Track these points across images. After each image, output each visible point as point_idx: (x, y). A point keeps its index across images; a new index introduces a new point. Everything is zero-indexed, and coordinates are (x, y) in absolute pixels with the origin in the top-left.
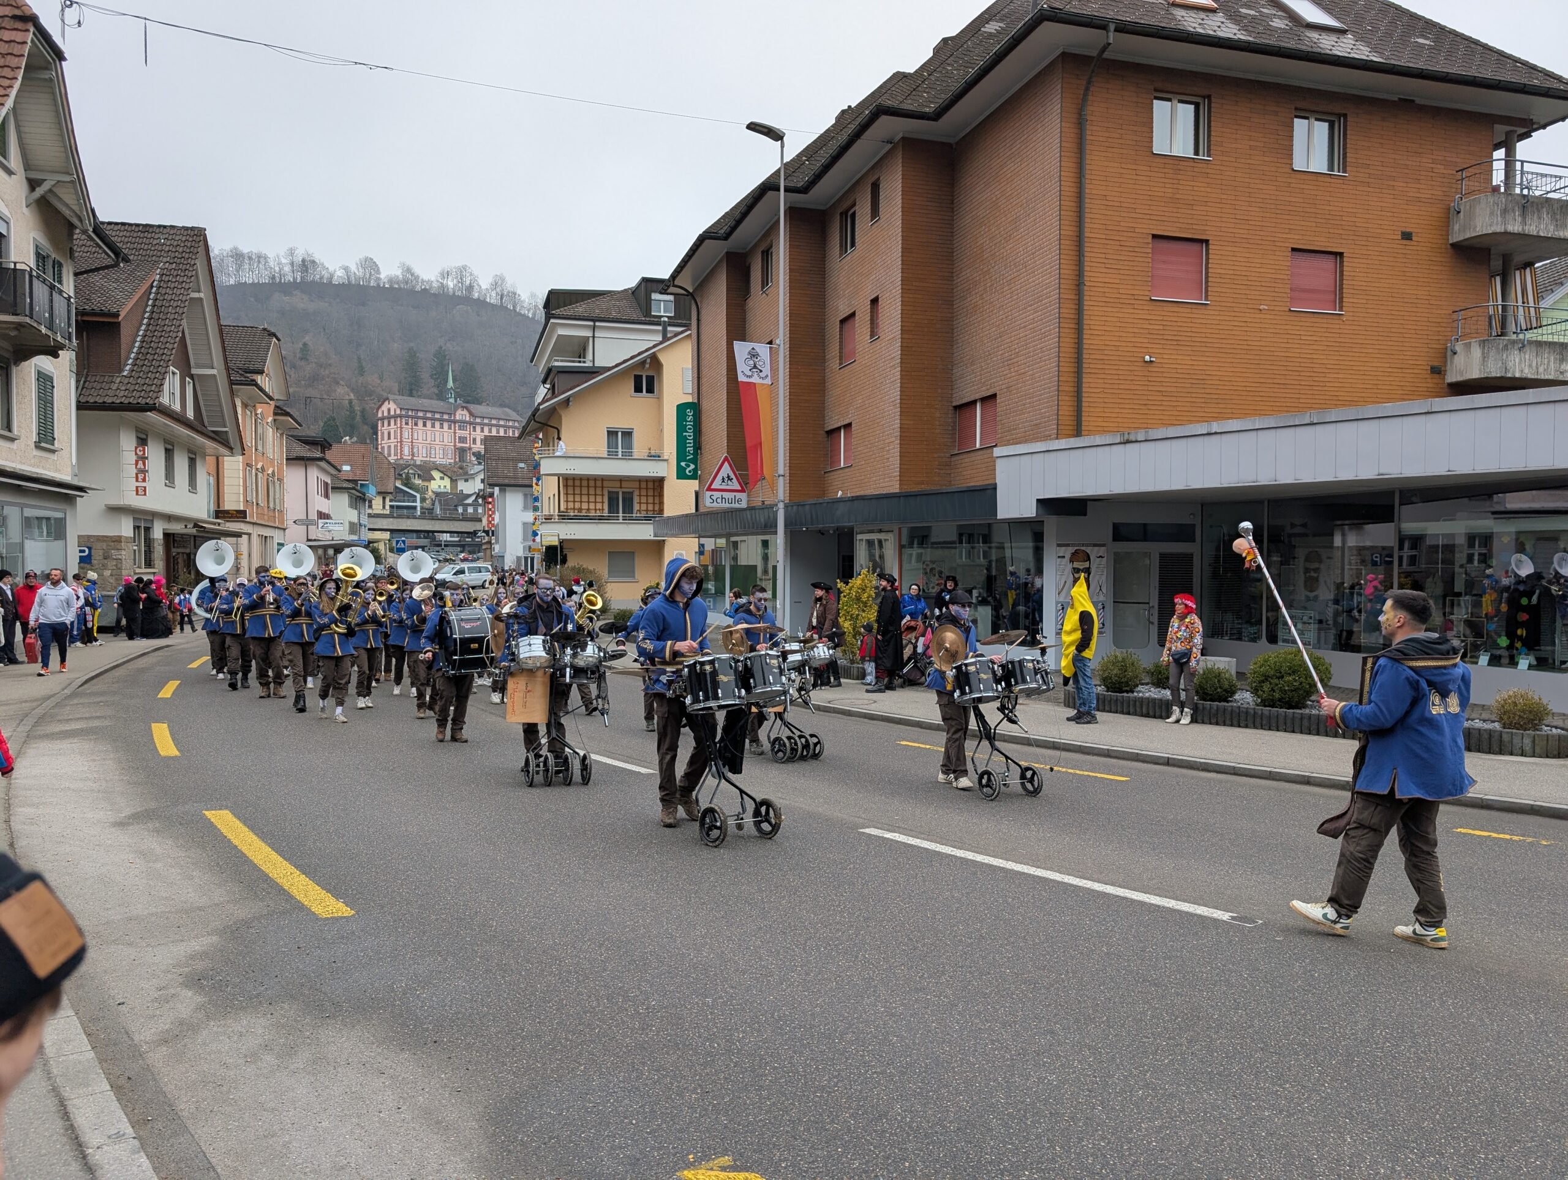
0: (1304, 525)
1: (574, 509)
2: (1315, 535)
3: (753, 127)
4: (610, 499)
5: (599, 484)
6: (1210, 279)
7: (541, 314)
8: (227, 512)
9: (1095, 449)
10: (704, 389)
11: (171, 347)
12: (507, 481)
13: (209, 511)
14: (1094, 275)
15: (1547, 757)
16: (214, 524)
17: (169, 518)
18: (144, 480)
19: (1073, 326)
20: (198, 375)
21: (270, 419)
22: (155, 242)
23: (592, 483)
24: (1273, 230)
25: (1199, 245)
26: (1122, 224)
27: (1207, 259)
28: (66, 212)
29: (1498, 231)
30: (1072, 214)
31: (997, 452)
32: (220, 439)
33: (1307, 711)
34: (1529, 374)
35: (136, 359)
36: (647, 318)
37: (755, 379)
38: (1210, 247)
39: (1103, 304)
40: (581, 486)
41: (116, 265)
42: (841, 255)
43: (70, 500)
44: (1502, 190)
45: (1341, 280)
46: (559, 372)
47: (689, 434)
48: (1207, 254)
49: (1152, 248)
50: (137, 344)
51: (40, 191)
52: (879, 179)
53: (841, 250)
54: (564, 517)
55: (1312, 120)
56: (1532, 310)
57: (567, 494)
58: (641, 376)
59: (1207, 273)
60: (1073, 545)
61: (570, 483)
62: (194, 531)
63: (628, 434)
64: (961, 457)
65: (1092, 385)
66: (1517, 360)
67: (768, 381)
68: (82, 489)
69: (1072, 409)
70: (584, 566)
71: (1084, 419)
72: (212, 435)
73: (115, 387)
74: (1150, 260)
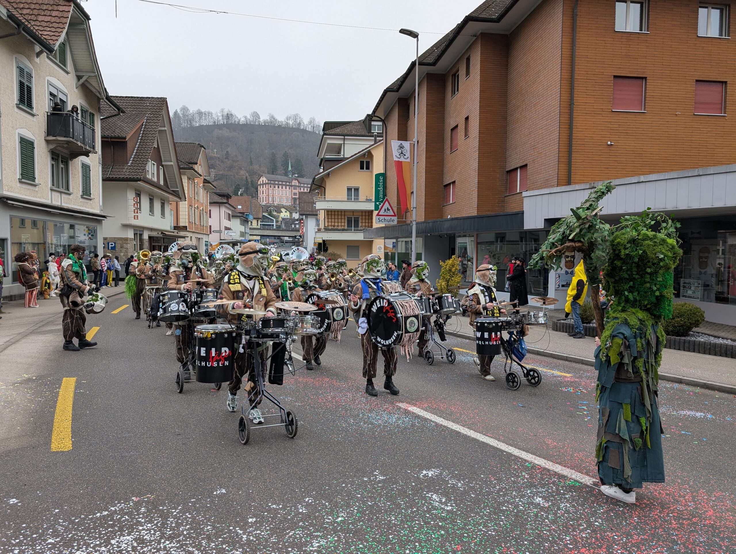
0: (699, 233)
1: (332, 225)
2: (705, 238)
3: (403, 31)
4: (348, 221)
5: (343, 213)
6: (647, 99)
7: (322, 133)
8: (179, 227)
9: (575, 192)
10: (388, 166)
12: (308, 213)
13: (171, 226)
14: (579, 98)
16: (173, 232)
17: (151, 229)
18: (137, 213)
19: (567, 127)
20: (166, 165)
21: (201, 185)
22: (145, 105)
23: (340, 213)
24: (685, 70)
25: (641, 80)
26: (596, 70)
27: (646, 88)
28: (94, 90)
30: (567, 66)
31: (524, 194)
32: (176, 194)
33: (689, 338)
35: (134, 158)
36: (369, 133)
37: (402, 159)
38: (648, 81)
39: (585, 114)
40: (335, 215)
41: (119, 114)
42: (452, 96)
43: (99, 222)
45: (726, 97)
46: (326, 161)
47: (381, 189)
48: (646, 85)
49: (614, 83)
50: (135, 151)
51: (82, 81)
52: (469, 56)
53: (452, 93)
54: (327, 229)
55: (710, 8)
57: (328, 218)
58: (364, 161)
59: (645, 96)
61: (330, 213)
62: (161, 235)
63: (357, 190)
64: (510, 197)
65: (577, 158)
67: (409, 160)
68: (104, 217)
69: (566, 171)
70: (336, 252)
71: (572, 176)
72: (172, 192)
73: (125, 170)
74: (612, 90)
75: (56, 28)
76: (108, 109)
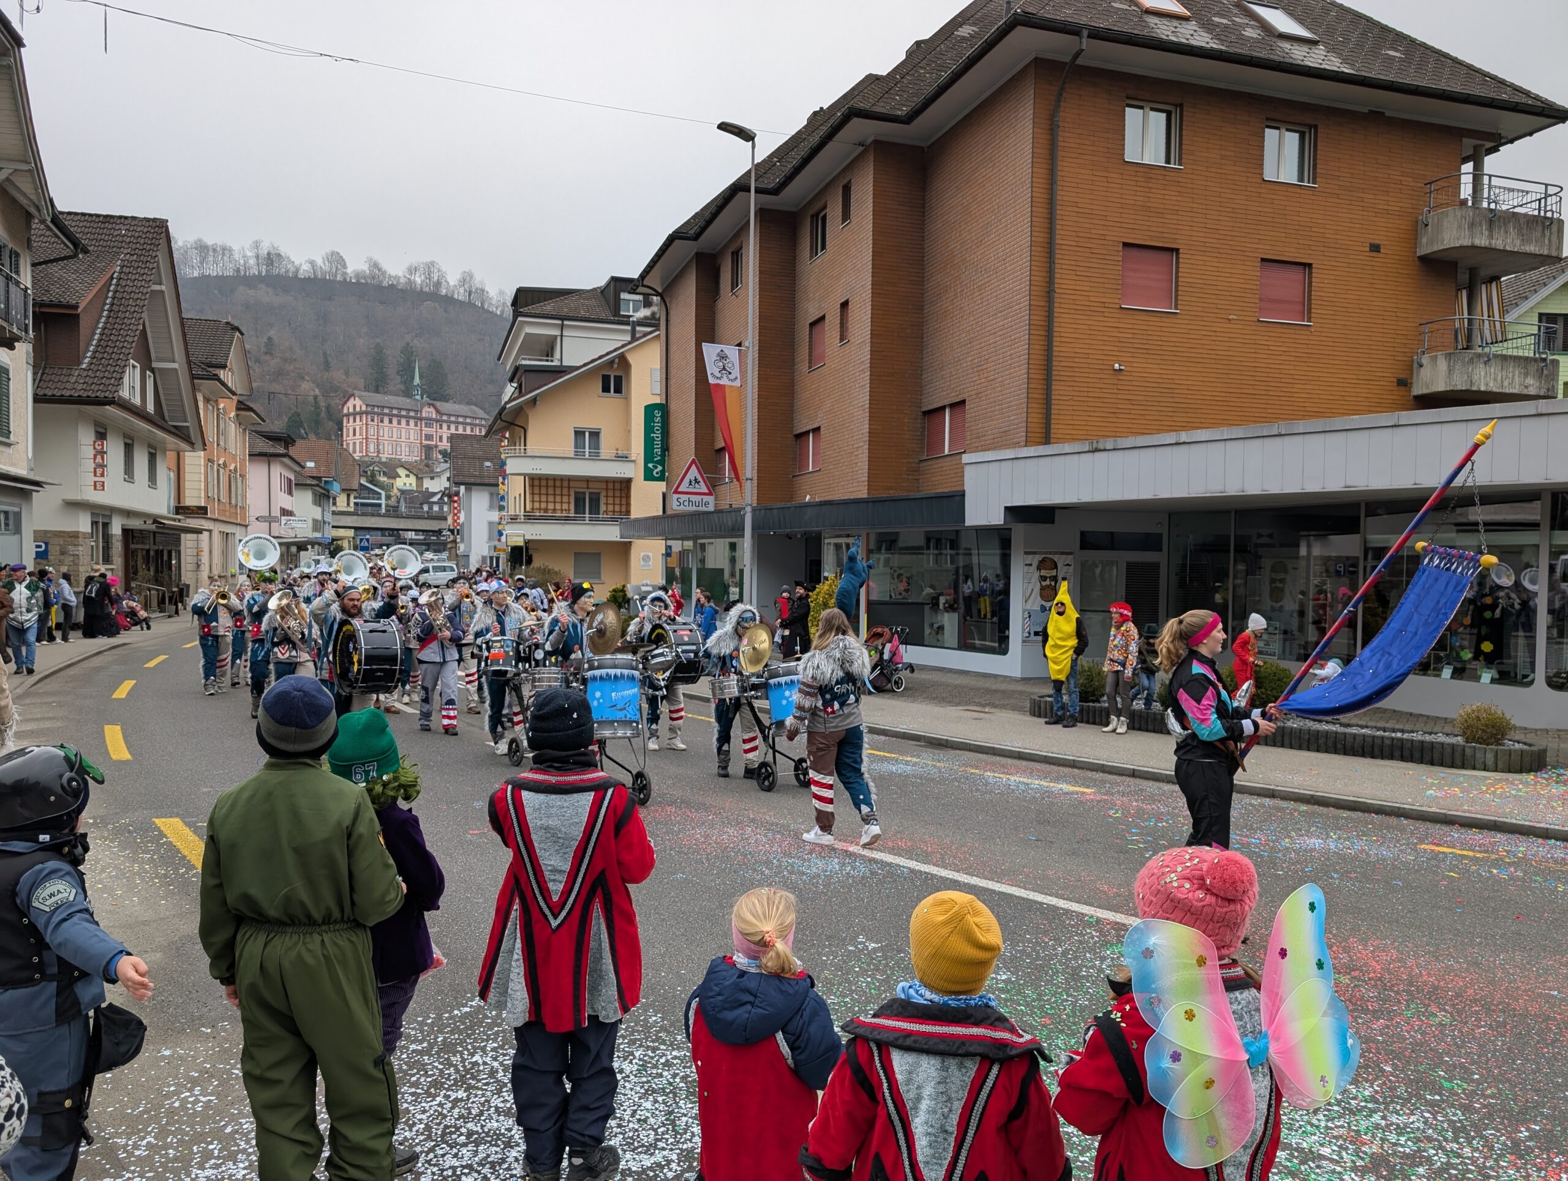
0: (1271, 536)
1: (540, 509)
2: (1282, 545)
3: (724, 127)
4: (577, 500)
5: (565, 484)
6: (1180, 288)
7: (509, 311)
8: (188, 508)
9: (1063, 457)
10: (672, 390)
11: (131, 340)
12: (472, 480)
13: (169, 507)
14: (1064, 281)
15: (1510, 772)
16: (174, 520)
17: (128, 513)
18: (102, 475)
19: (1042, 333)
20: (159, 369)
21: (232, 414)
22: (116, 233)
23: (558, 483)
24: (1243, 239)
25: (1169, 253)
26: (1093, 231)
27: (1177, 267)
28: (24, 201)
29: (1465, 244)
30: (1043, 220)
31: (966, 458)
32: (182, 434)
34: (1493, 387)
35: (95, 352)
36: (616, 317)
37: (724, 381)
38: (1181, 256)
39: (1074, 312)
40: (547, 486)
41: (75, 256)
42: (811, 257)
43: (26, 495)
44: (1470, 203)
45: (1310, 291)
46: (526, 371)
47: (657, 435)
48: (1178, 262)
49: (1123, 257)
50: (97, 337)
52: (850, 181)
53: (811, 252)
54: (529, 518)
55: (1283, 131)
56: (1498, 324)
57: (533, 494)
58: (610, 376)
59: (1177, 282)
60: (1040, 553)
61: (536, 483)
63: (595, 435)
64: (930, 463)
65: (1061, 393)
66: (1483, 373)
68: (36, 483)
69: (1041, 416)
70: (550, 567)
71: (1052, 426)
72: (174, 430)
73: (73, 380)
74: (1120, 268)
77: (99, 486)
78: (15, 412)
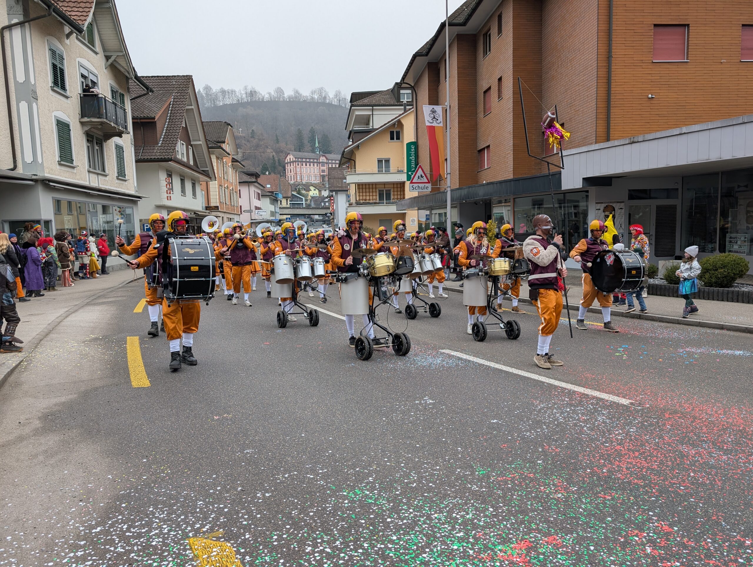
0: (746, 186)
1: (363, 199)
4: (380, 194)
5: (374, 186)
6: (690, 47)
7: (348, 105)
8: (211, 207)
9: (614, 148)
10: (419, 134)
11: (179, 132)
12: (338, 189)
13: (202, 207)
14: (618, 51)
16: (206, 213)
18: (170, 193)
19: (605, 81)
20: (195, 145)
21: (230, 164)
22: (171, 84)
23: (371, 186)
24: (730, 14)
25: (683, 27)
26: (635, 20)
27: (688, 35)
28: (123, 70)
32: (206, 174)
33: (732, 289)
35: (164, 138)
36: (398, 102)
37: (435, 124)
38: (690, 28)
39: (624, 67)
40: (366, 188)
41: (148, 93)
42: (484, 57)
43: (135, 203)
46: (355, 133)
47: (413, 158)
48: (688, 32)
49: (654, 33)
50: (164, 131)
51: (110, 61)
52: (501, 13)
53: (484, 54)
54: (358, 204)
57: (359, 192)
58: (393, 132)
59: (688, 44)
60: (605, 203)
61: (361, 187)
62: (194, 216)
63: (387, 161)
64: (547, 158)
65: (616, 114)
67: (441, 125)
68: (139, 197)
69: (604, 127)
71: (611, 132)
72: (202, 172)
73: (155, 151)
74: (652, 39)
75: (83, 8)
76: (136, 89)
77: (169, 198)
78: (127, 166)
